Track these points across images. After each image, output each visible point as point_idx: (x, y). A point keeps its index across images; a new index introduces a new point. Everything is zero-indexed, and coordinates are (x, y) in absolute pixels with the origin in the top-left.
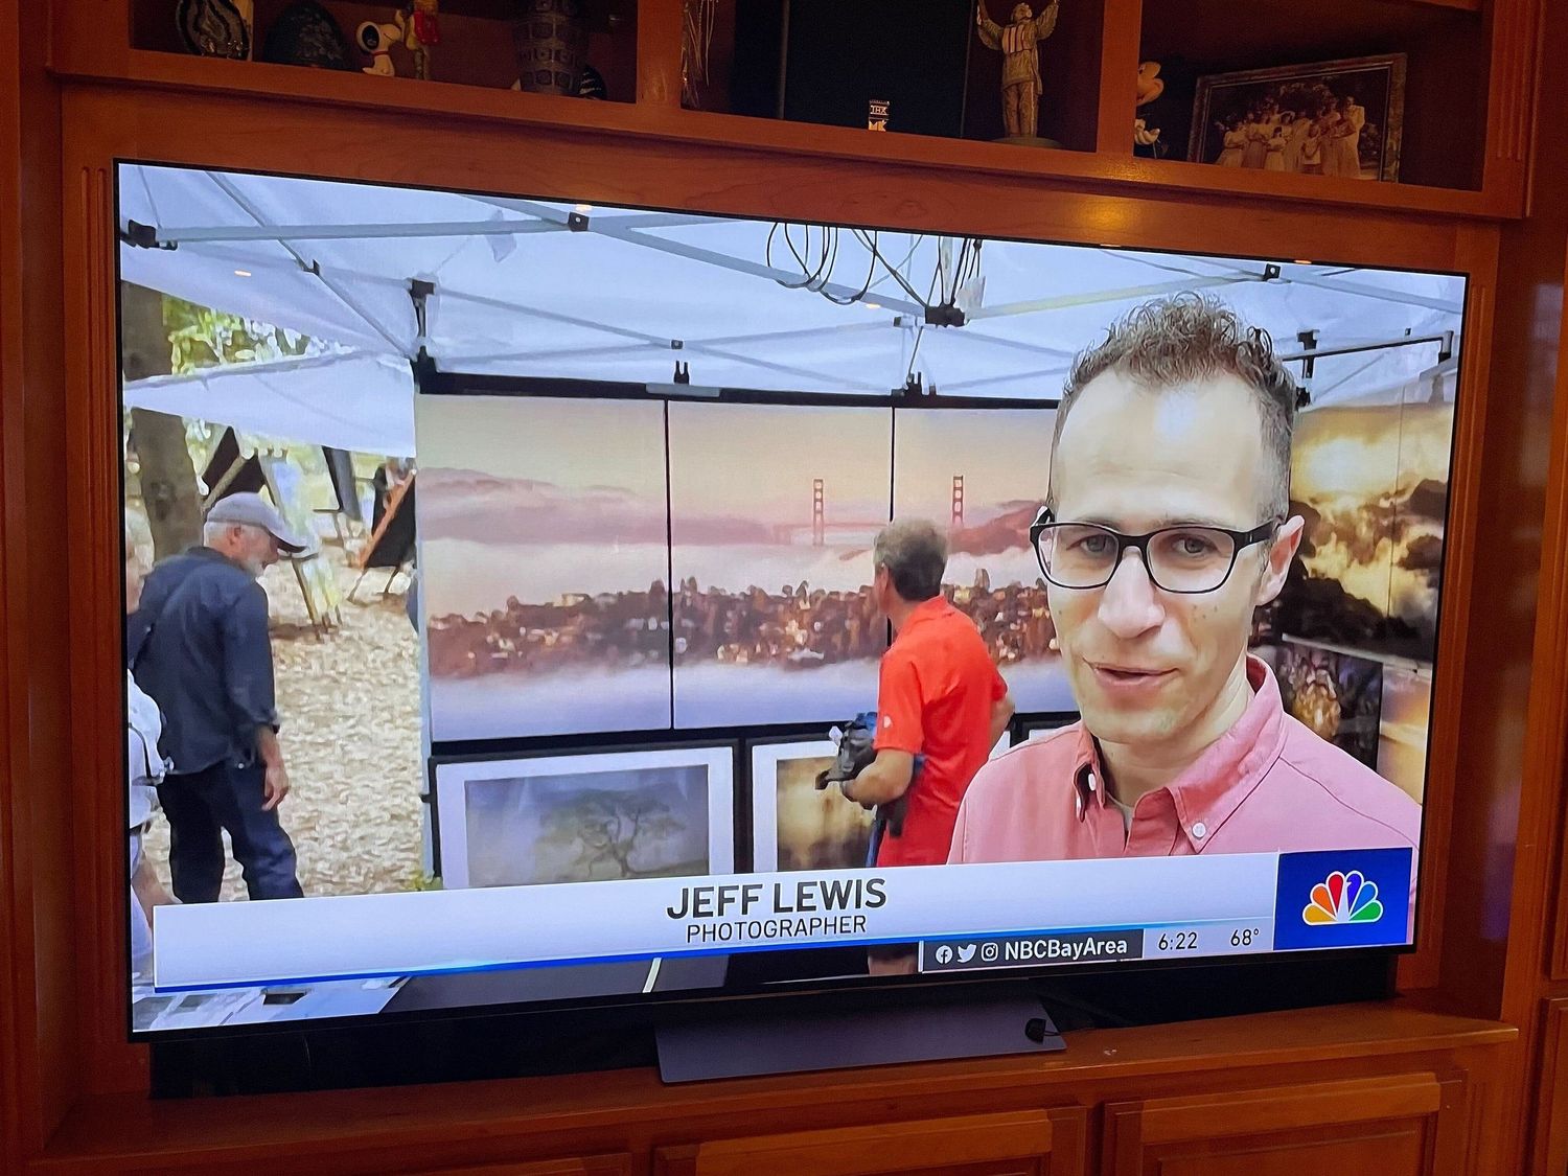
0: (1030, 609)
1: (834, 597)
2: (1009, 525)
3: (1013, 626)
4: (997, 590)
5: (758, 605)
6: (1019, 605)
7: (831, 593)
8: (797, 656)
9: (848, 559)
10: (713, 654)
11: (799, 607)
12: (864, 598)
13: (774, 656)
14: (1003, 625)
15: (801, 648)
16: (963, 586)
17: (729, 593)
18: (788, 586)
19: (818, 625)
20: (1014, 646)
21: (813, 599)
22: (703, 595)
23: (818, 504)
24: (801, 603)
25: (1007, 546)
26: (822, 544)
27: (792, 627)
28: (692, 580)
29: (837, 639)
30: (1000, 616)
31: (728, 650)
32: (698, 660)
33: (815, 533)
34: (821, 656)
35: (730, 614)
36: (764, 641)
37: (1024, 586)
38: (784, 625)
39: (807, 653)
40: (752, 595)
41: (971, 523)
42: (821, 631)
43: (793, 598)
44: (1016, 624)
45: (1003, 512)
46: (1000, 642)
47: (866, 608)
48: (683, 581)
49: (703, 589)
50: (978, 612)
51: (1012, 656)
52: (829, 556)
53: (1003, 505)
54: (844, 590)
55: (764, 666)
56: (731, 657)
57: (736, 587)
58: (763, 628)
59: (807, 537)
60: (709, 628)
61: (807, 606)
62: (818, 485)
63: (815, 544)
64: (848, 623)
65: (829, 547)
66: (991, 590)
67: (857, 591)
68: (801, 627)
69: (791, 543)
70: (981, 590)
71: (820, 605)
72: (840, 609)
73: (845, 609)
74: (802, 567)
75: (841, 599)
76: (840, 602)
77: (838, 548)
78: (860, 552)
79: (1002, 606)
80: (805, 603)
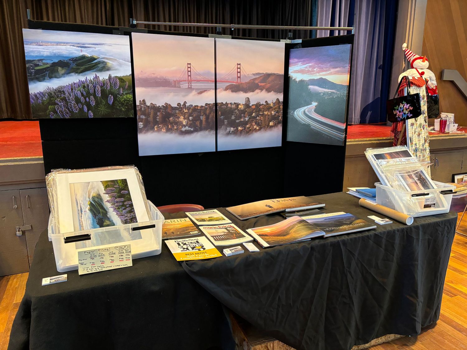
0: (263, 112)
1: (196, 108)
2: (256, 82)
3: (258, 118)
4: (252, 105)
5: (169, 110)
6: (260, 110)
7: (195, 106)
8: (183, 129)
9: (201, 94)
10: (152, 129)
11: (184, 111)
12: (207, 108)
13: (176, 129)
14: (255, 117)
15: (185, 126)
16: (241, 103)
17: (158, 106)
18: (179, 103)
19: (191, 118)
20: (258, 124)
21: (189, 108)
22: (149, 107)
23: (189, 73)
24: (184, 110)
25: (256, 89)
26: (191, 88)
27: (182, 119)
28: (144, 101)
29: (198, 123)
30: (254, 114)
31: (158, 127)
32: (147, 131)
33: (188, 83)
34: (192, 129)
35: (158, 114)
36: (171, 123)
37: (261, 103)
38: (179, 118)
39: (187, 128)
40: (167, 106)
41: (244, 81)
42: (192, 120)
43: (181, 108)
44: (259, 117)
45: (254, 77)
46: (254, 124)
47: (208, 112)
48: (140, 101)
49: (148, 104)
50: (246, 113)
51: (258, 128)
52: (194, 92)
53: (254, 74)
54: (200, 105)
55: (172, 133)
56: (159, 130)
57: (160, 103)
58: (171, 119)
59: (185, 85)
60: (151, 119)
61: (187, 111)
62: (189, 66)
63: (189, 88)
64: (201, 117)
65: (194, 89)
66: (251, 105)
67: (204, 106)
68: (185, 119)
69: (180, 87)
70: (247, 105)
71: (191, 110)
72: (198, 112)
73: (200, 112)
74: (184, 96)
75: (199, 108)
76: (198, 109)
77: (197, 89)
78: (205, 91)
79: (254, 111)
80: (186, 109)
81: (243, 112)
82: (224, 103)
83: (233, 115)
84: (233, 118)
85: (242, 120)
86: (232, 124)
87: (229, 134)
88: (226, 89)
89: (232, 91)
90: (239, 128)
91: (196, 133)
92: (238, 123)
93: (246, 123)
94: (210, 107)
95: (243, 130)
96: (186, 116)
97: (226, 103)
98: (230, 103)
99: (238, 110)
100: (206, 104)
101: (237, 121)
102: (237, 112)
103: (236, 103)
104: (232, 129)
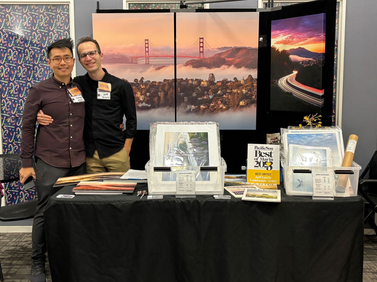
0: (231, 90)
1: (154, 83)
2: (223, 57)
3: (224, 96)
4: (218, 82)
6: (227, 88)
7: (153, 82)
8: (140, 105)
9: (159, 69)
11: (141, 87)
12: (166, 84)
14: (221, 96)
15: (142, 102)
16: (204, 80)
18: (136, 79)
19: (148, 94)
20: (225, 103)
21: (146, 84)
23: (147, 49)
24: (142, 86)
25: (222, 65)
26: (149, 64)
27: (138, 94)
29: (156, 99)
30: (219, 92)
33: (146, 59)
34: (149, 106)
38: (136, 93)
39: (144, 104)
41: (208, 55)
42: (150, 96)
43: (138, 84)
44: (226, 95)
45: (220, 52)
46: (219, 102)
47: (166, 88)
50: (210, 90)
51: (224, 107)
52: (152, 68)
53: (219, 49)
54: (158, 81)
61: (144, 87)
62: (147, 42)
63: (146, 64)
64: (159, 93)
65: (151, 65)
66: (216, 82)
67: (162, 81)
68: (141, 95)
69: (137, 63)
70: (211, 82)
71: (148, 86)
72: (156, 88)
73: (158, 88)
74: (142, 72)
75: (157, 84)
76: (155, 85)
77: (154, 65)
78: (163, 67)
79: (220, 88)
80: (143, 85)
81: (206, 89)
82: (184, 79)
83: (194, 92)
84: (194, 95)
85: (205, 97)
86: (193, 101)
87: (189, 112)
88: (187, 65)
89: (193, 67)
90: (202, 106)
91: (154, 109)
92: (200, 100)
93: (210, 101)
94: (169, 84)
95: (206, 108)
96: (143, 92)
97: (187, 79)
98: (191, 80)
99: (201, 87)
100: (165, 80)
101: (199, 99)
102: (199, 89)
103: (198, 80)
104: (193, 107)
